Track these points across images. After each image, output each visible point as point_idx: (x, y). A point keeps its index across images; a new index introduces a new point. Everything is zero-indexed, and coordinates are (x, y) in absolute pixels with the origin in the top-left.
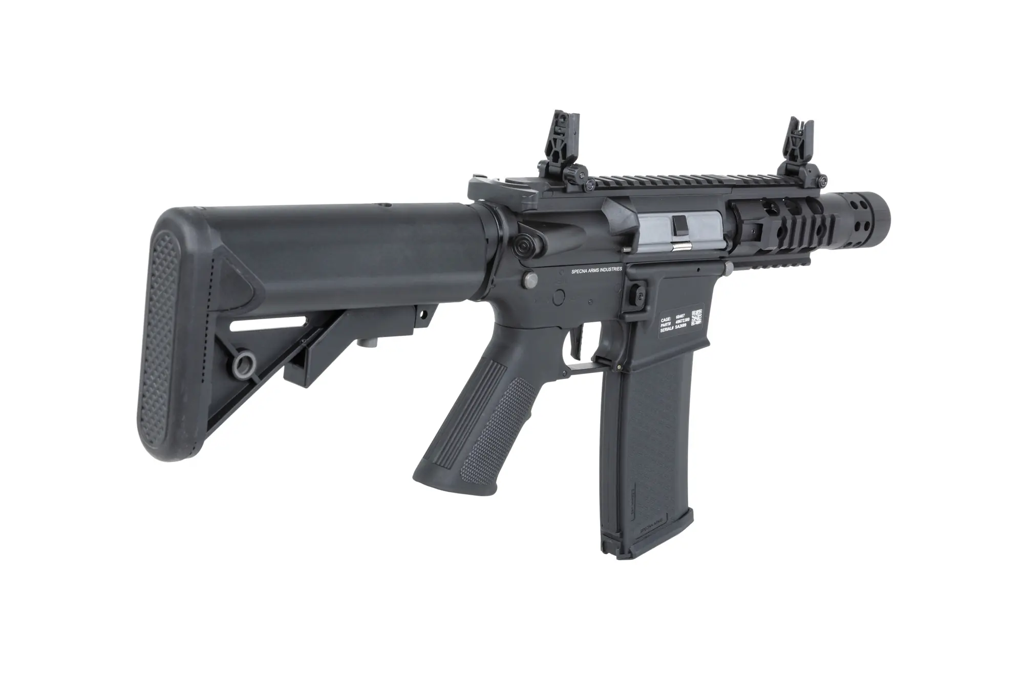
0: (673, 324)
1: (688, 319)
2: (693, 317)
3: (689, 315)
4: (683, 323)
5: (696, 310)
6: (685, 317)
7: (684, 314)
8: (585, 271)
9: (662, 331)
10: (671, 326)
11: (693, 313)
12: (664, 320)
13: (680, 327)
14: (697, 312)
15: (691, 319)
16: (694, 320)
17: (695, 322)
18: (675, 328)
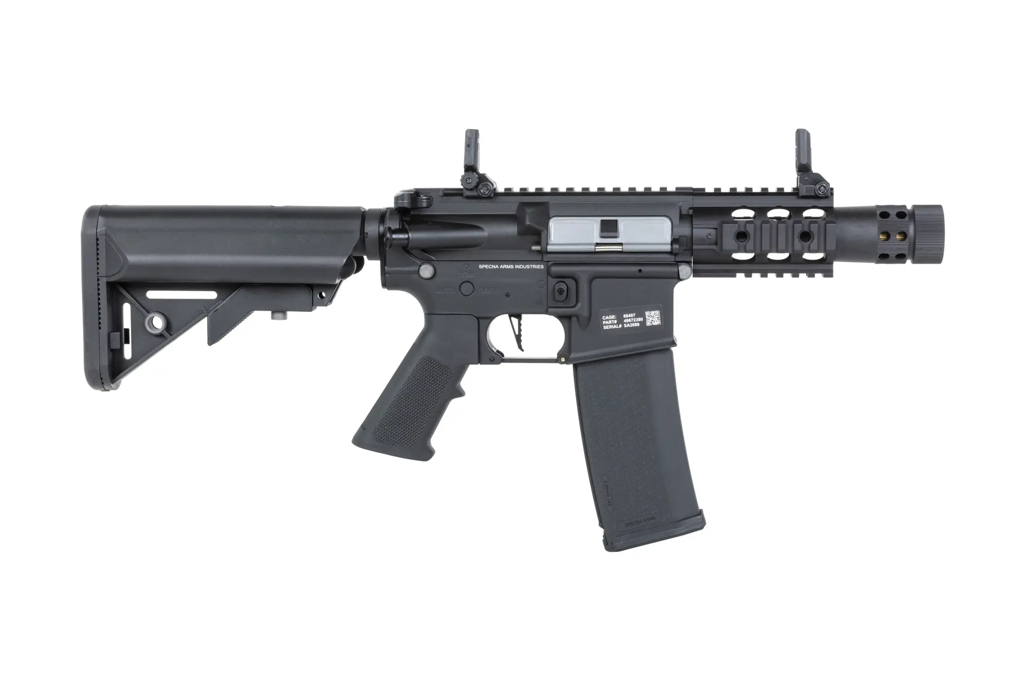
0: (621, 322)
1: (641, 319)
2: (647, 317)
3: (641, 315)
5: (650, 310)
6: (636, 317)
7: (634, 314)
8: (495, 267)
9: (605, 328)
10: (618, 324)
11: (647, 313)
12: (607, 318)
13: (631, 326)
14: (653, 313)
15: (645, 319)
16: (650, 320)
17: (651, 323)
18: (623, 326)
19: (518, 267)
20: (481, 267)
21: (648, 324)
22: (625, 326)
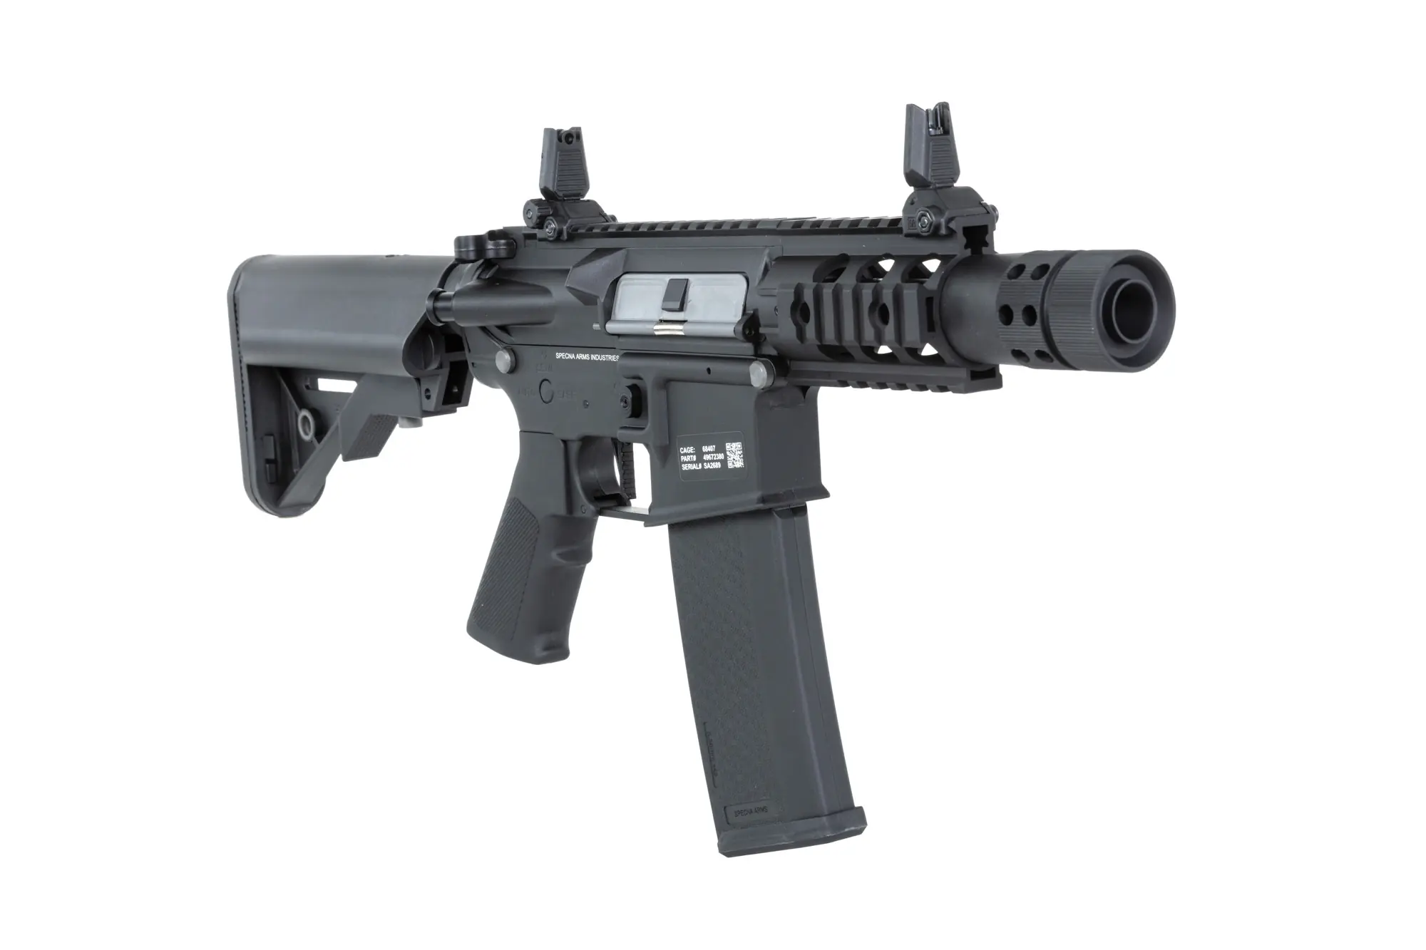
0: (700, 460)
1: (721, 456)
2: (728, 453)
3: (720, 449)
4: (713, 461)
5: (732, 442)
6: (717, 451)
7: (714, 446)
8: (571, 356)
9: (685, 467)
10: (697, 462)
11: (728, 446)
12: (685, 451)
13: (711, 467)
14: (734, 445)
15: (726, 456)
16: (732, 459)
17: (733, 464)
18: (703, 466)
19: (594, 357)
20: (559, 355)
21: (730, 466)
22: (707, 466)
